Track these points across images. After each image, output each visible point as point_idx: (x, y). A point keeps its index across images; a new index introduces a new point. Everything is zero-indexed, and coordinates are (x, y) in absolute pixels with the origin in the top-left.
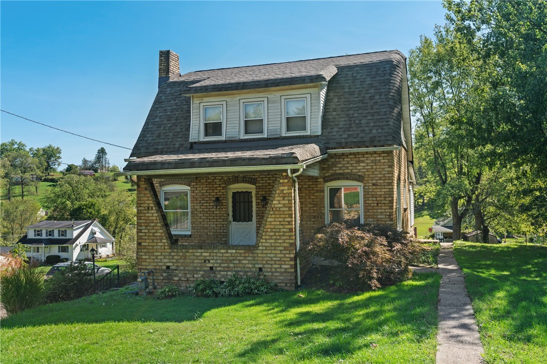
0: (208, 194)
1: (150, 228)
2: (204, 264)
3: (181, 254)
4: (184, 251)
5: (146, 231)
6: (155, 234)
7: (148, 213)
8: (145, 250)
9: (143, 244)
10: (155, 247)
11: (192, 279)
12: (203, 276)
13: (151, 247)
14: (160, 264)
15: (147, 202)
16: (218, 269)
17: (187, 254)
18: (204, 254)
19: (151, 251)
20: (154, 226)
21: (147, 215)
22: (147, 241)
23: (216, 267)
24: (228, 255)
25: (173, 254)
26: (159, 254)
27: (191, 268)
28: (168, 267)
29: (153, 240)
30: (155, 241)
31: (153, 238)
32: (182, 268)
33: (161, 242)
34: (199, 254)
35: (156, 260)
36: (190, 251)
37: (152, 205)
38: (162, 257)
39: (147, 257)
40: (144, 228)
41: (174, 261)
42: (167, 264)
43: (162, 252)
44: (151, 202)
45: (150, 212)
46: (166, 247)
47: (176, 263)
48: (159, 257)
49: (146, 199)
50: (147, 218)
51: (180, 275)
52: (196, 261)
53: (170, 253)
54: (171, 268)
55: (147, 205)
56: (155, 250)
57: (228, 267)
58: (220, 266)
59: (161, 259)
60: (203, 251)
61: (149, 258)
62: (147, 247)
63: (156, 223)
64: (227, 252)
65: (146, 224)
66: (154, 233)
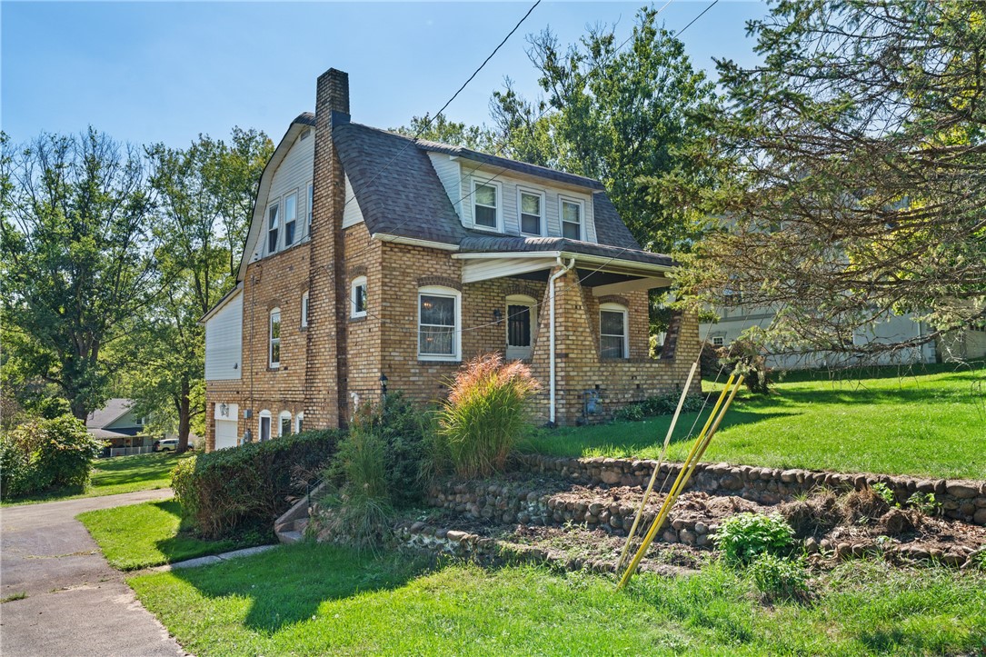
0: (483, 304)
1: (579, 334)
2: (631, 382)
3: (610, 369)
4: (613, 365)
5: (574, 338)
6: (584, 343)
7: (576, 313)
8: (573, 365)
9: (571, 355)
10: (584, 360)
11: (622, 400)
12: (633, 396)
13: (579, 360)
14: (589, 383)
15: (575, 298)
16: (644, 386)
17: (617, 369)
18: (632, 369)
19: (579, 365)
20: (582, 332)
21: (575, 316)
22: (575, 351)
23: (643, 384)
24: (652, 370)
25: (602, 369)
26: (588, 369)
27: (620, 387)
28: (597, 386)
29: (581, 350)
30: (584, 352)
31: (581, 347)
32: (612, 387)
33: (590, 353)
34: (627, 369)
35: (585, 378)
36: (619, 365)
37: (580, 303)
38: (591, 374)
39: (575, 373)
40: (571, 333)
41: (604, 378)
42: (597, 383)
43: (591, 367)
44: (579, 299)
45: (578, 312)
46: (596, 361)
47: (605, 380)
48: (588, 374)
49: (573, 294)
50: (574, 320)
51: (611, 396)
52: (624, 378)
53: (599, 367)
54: (601, 387)
55: (574, 303)
56: (584, 365)
57: (652, 384)
58: (646, 384)
59: (590, 376)
60: (630, 365)
61: (578, 375)
62: (576, 360)
63: (585, 328)
64: (651, 367)
65: (574, 329)
66: (582, 341)
